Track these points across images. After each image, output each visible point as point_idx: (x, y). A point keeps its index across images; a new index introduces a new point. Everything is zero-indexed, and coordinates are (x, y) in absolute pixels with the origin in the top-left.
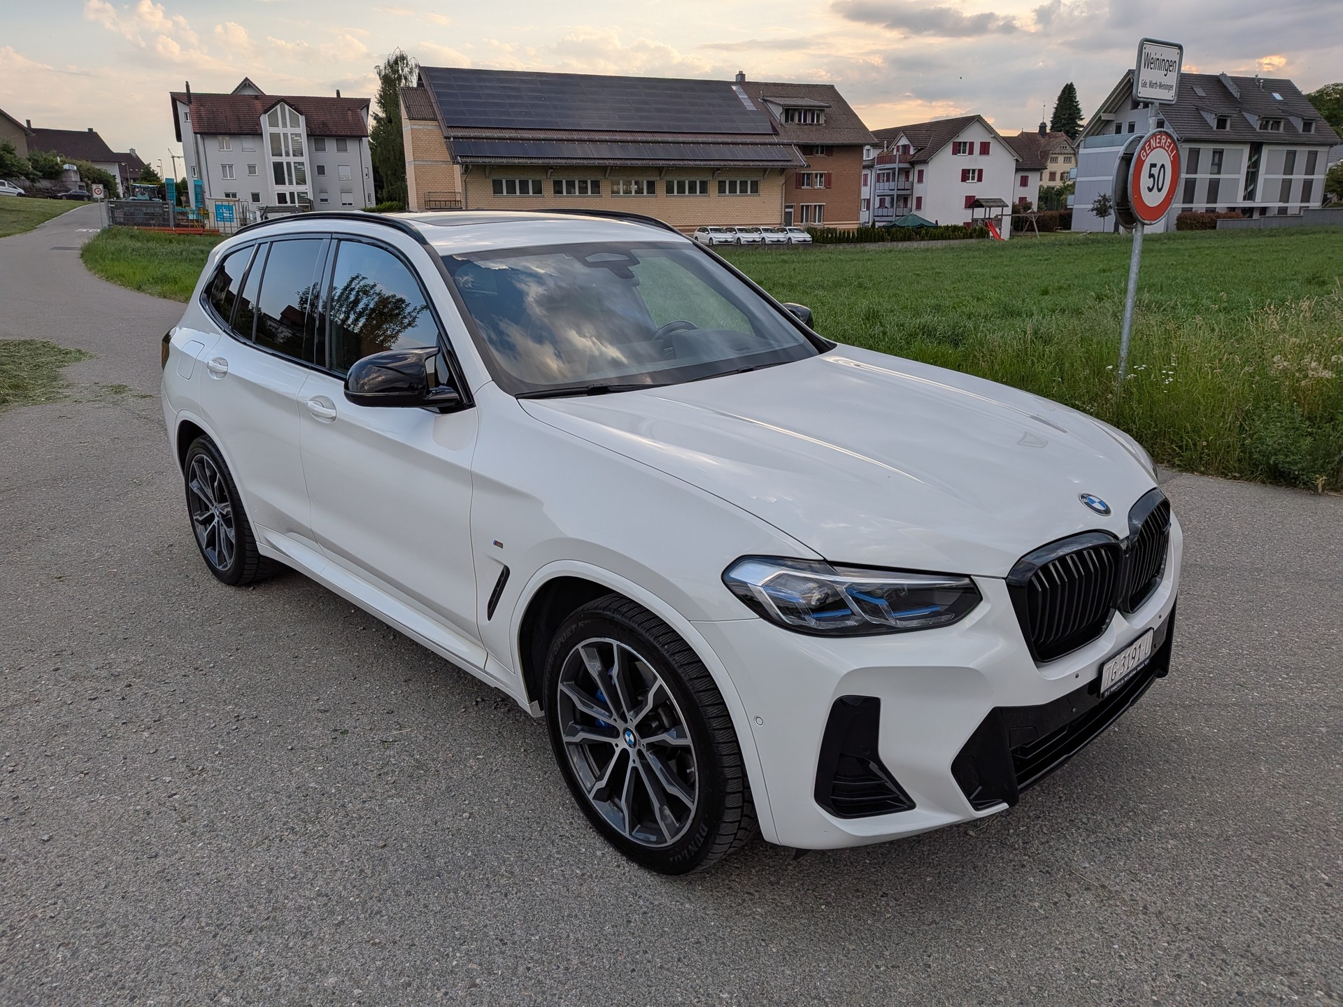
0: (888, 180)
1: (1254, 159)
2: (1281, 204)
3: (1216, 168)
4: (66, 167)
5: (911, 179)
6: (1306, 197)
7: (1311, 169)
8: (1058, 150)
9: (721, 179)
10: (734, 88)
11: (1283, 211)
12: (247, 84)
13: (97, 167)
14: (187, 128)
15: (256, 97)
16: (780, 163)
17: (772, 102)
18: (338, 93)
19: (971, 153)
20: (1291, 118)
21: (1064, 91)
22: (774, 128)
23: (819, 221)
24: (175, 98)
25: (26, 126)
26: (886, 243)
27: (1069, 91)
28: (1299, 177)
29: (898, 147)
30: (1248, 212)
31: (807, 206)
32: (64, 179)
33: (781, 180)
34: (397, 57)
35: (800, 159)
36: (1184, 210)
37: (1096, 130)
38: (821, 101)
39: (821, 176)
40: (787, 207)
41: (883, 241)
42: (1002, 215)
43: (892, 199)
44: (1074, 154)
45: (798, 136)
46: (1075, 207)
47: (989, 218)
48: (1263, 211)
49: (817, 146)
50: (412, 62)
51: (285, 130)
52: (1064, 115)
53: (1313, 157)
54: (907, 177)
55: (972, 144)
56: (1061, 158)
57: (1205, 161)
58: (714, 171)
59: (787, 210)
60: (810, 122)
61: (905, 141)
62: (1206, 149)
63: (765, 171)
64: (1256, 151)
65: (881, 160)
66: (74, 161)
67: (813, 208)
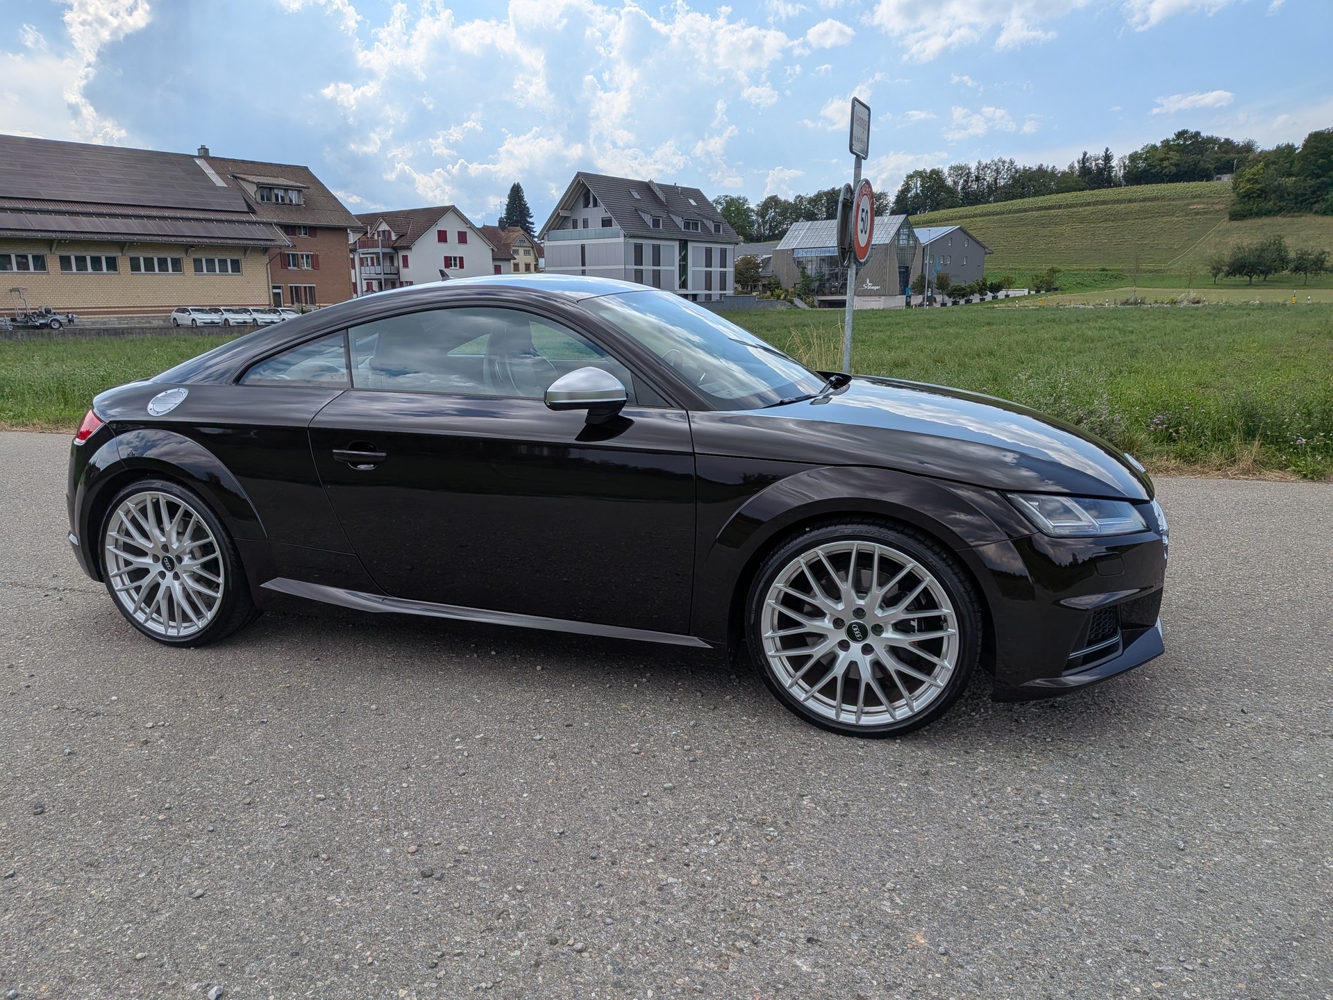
0: (373, 265)
1: (683, 254)
2: (707, 292)
3: (656, 261)
5: (396, 264)
6: (723, 287)
7: (723, 264)
8: (517, 243)
9: (196, 256)
10: (197, 161)
11: (708, 297)
16: (262, 243)
17: (244, 179)
20: (705, 221)
21: (512, 190)
22: (249, 206)
23: (311, 303)
27: (517, 192)
28: (716, 269)
29: (379, 232)
31: (297, 288)
33: (266, 259)
35: (284, 239)
37: (556, 226)
38: (296, 181)
39: (307, 257)
40: (274, 288)
43: (380, 283)
44: (532, 247)
45: (277, 215)
48: (694, 297)
49: (300, 227)
53: (723, 253)
54: (392, 262)
55: (450, 234)
56: (521, 251)
57: (647, 254)
58: (187, 248)
59: (275, 291)
60: (288, 202)
61: (384, 227)
62: (647, 244)
63: (245, 249)
64: (684, 245)
65: (364, 244)
67: (303, 289)
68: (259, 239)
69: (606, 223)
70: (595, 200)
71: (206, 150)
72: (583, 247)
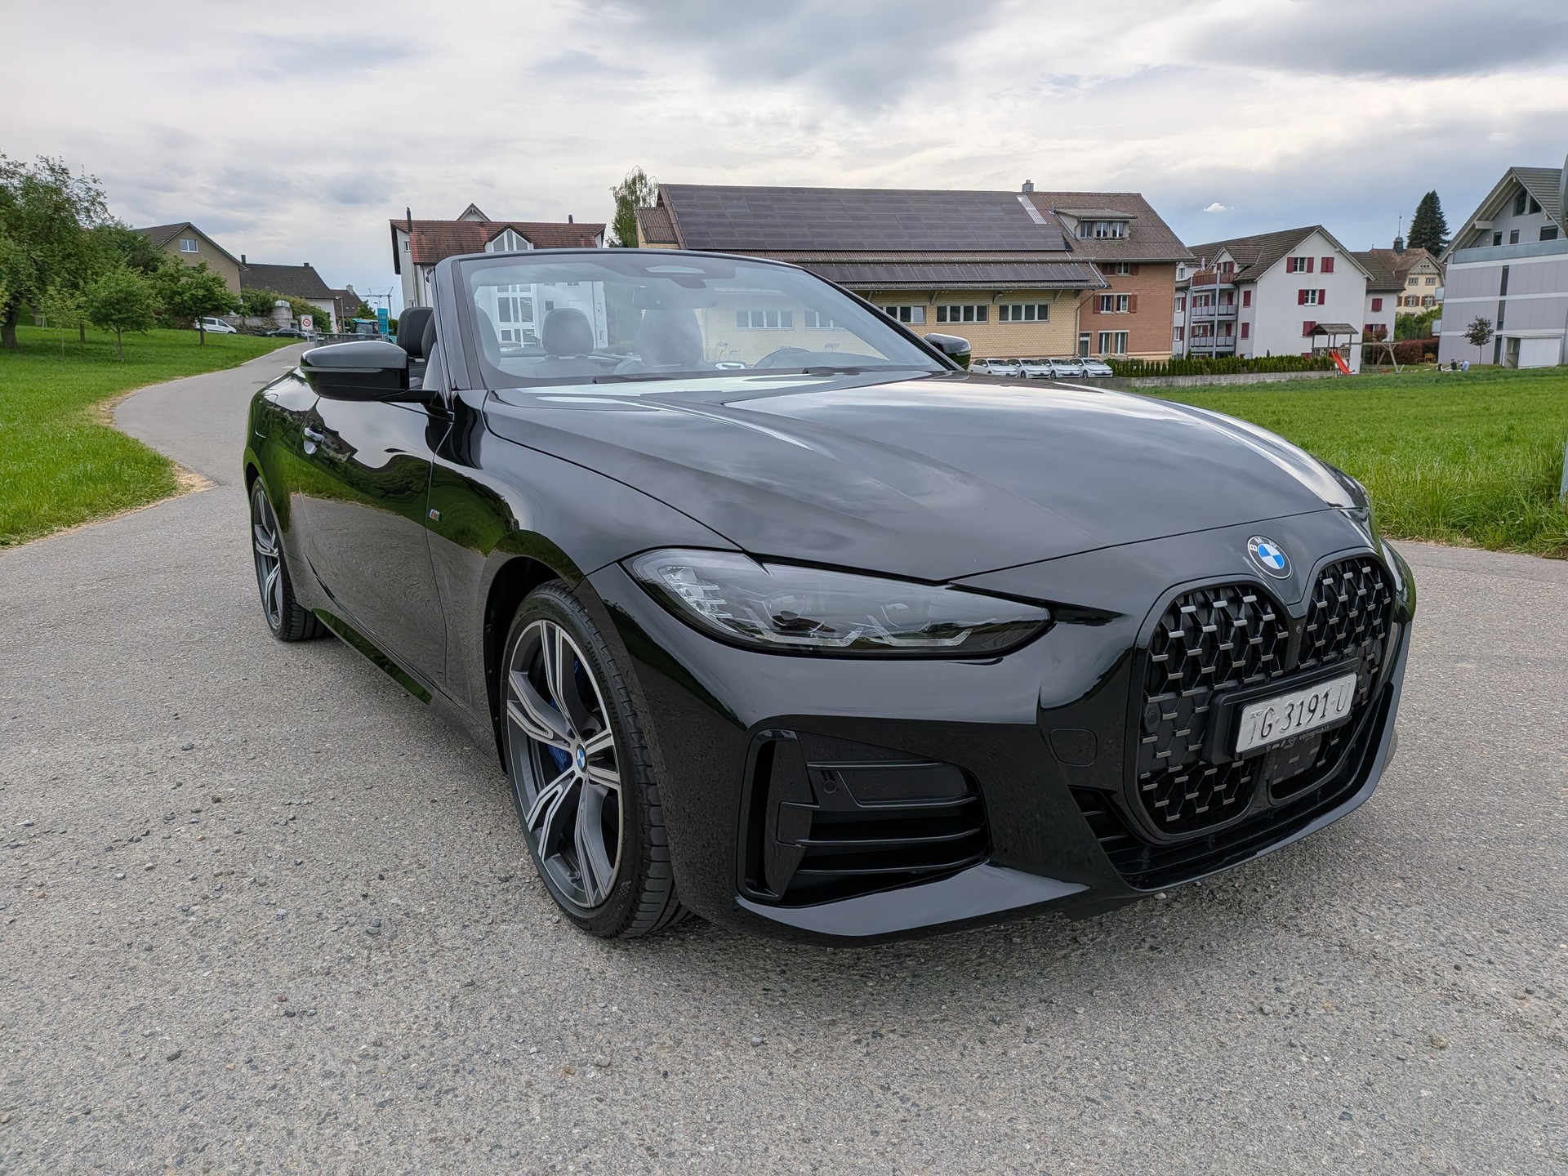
0: (1206, 304)
4: (278, 303)
5: (1235, 302)
8: (1417, 269)
9: (1003, 304)
10: (1020, 199)
12: (473, 210)
13: (312, 303)
14: (406, 258)
15: (481, 224)
16: (1074, 284)
17: (1064, 214)
18: (571, 218)
19: (1310, 270)
22: (1067, 244)
23: (1122, 352)
25: (240, 260)
26: (1205, 377)
27: (1430, 202)
29: (1219, 265)
31: (1107, 334)
32: (276, 317)
33: (1076, 303)
35: (1099, 278)
38: (1125, 212)
39: (1125, 299)
40: (1082, 335)
41: (1202, 373)
42: (1350, 344)
43: (1212, 326)
44: (1439, 275)
45: (1097, 252)
46: (1443, 334)
47: (1334, 348)
49: (1120, 264)
52: (1425, 229)
54: (1231, 300)
55: (1311, 260)
56: (1422, 280)
58: (994, 294)
59: (1083, 339)
60: (1111, 236)
61: (1228, 258)
63: (1054, 293)
65: (1198, 281)
66: (287, 297)
67: (1114, 336)
68: (1071, 281)
69: (1547, 234)
71: (1031, 186)
72: (1506, 270)
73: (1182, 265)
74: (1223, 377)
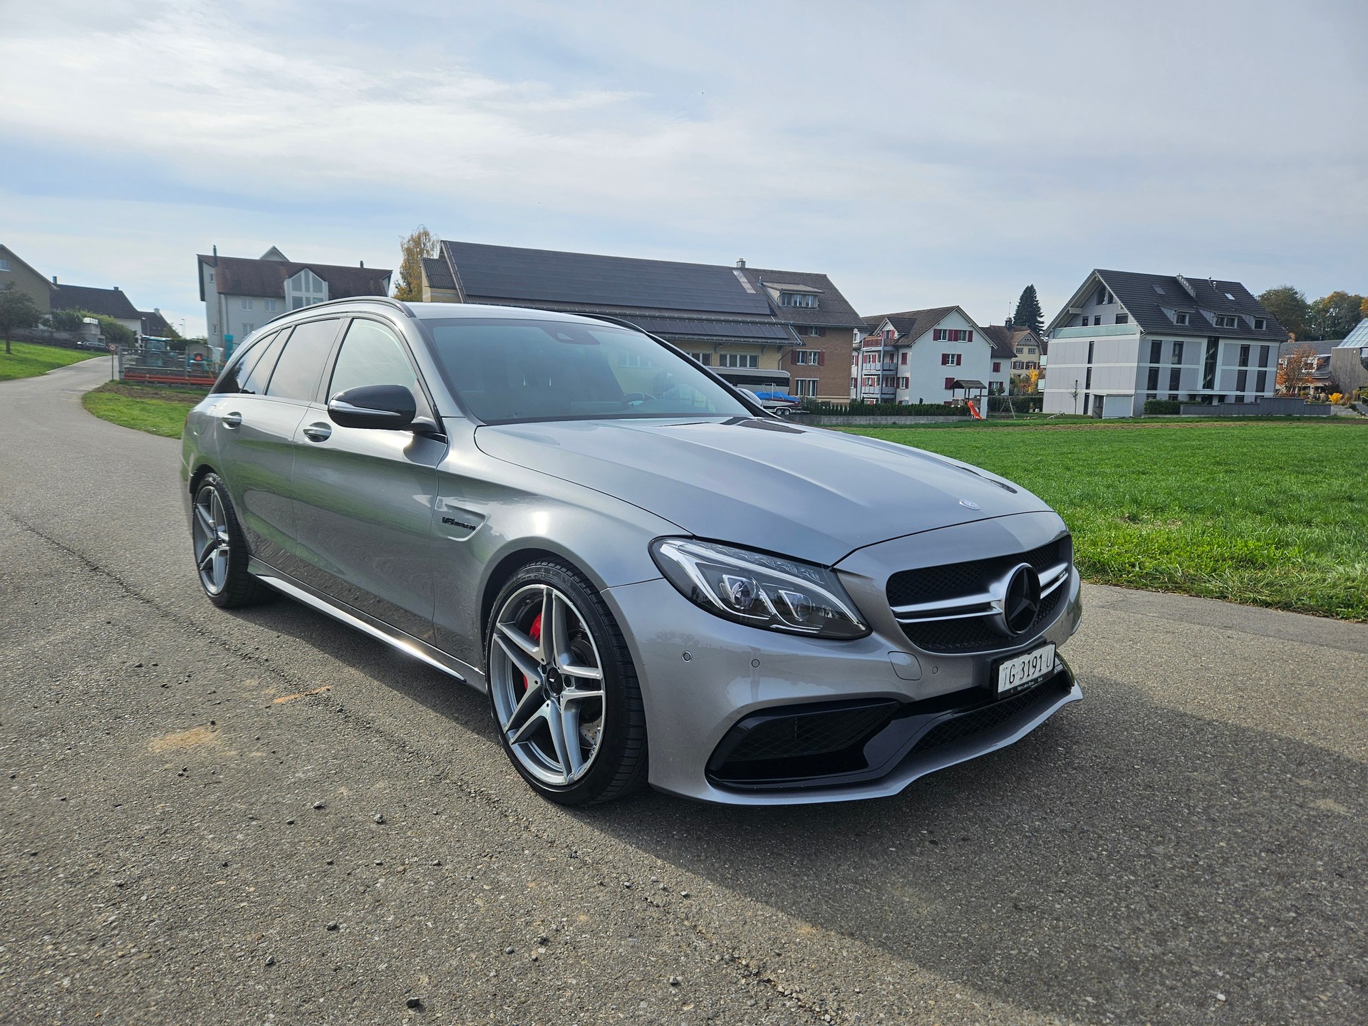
0: (874, 362)
1: (1211, 352)
2: (1239, 393)
3: (1176, 358)
4: (87, 320)
5: (895, 361)
6: (1261, 386)
7: (1264, 362)
8: (1023, 342)
9: (723, 353)
10: (735, 273)
11: (1240, 399)
12: (274, 251)
13: (120, 322)
14: (212, 288)
15: (281, 264)
16: (778, 341)
17: (770, 287)
18: (362, 263)
19: (950, 339)
20: (1244, 316)
21: (1025, 291)
22: (771, 310)
23: (813, 395)
24: (202, 260)
25: (52, 282)
26: (875, 417)
27: (1029, 292)
28: (1253, 369)
29: (883, 333)
30: (1208, 398)
31: (802, 381)
32: (84, 332)
33: (779, 356)
34: (420, 233)
35: (797, 338)
36: (1148, 396)
37: (1064, 323)
38: (814, 288)
39: (815, 354)
41: (873, 415)
42: (981, 396)
43: (879, 379)
44: (1038, 346)
45: (794, 318)
46: (1046, 391)
47: (969, 399)
48: (1222, 398)
49: (812, 327)
50: (434, 238)
51: (308, 295)
53: (1265, 353)
54: (892, 359)
55: (951, 332)
56: (1026, 350)
57: (1167, 351)
58: (717, 346)
60: (805, 306)
61: (890, 327)
62: (1168, 342)
63: (763, 348)
64: (1213, 344)
65: (867, 344)
66: (95, 315)
67: (807, 382)
68: (775, 338)
69: (1121, 319)
70: (1111, 298)
71: (743, 263)
72: (1091, 345)
73: (856, 331)
74: (889, 418)
